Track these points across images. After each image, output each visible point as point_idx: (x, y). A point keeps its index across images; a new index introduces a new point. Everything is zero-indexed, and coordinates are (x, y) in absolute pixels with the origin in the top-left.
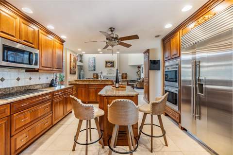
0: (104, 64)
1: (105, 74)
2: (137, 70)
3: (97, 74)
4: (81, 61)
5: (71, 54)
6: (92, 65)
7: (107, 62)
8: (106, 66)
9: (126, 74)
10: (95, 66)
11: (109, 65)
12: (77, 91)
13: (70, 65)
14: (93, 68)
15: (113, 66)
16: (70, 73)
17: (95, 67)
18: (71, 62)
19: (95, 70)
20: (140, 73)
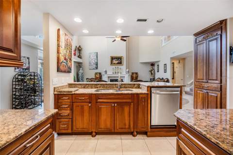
0: (109, 60)
1: (110, 73)
2: (150, 68)
3: (100, 73)
4: (80, 57)
5: (59, 30)
6: (93, 61)
7: (112, 58)
8: (112, 63)
9: (137, 73)
10: (97, 63)
11: (115, 61)
12: (72, 110)
13: (58, 52)
14: (95, 66)
15: (120, 63)
16: (59, 70)
17: (97, 65)
18: (58, 46)
19: (97, 68)
20: (154, 72)
